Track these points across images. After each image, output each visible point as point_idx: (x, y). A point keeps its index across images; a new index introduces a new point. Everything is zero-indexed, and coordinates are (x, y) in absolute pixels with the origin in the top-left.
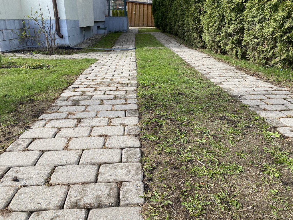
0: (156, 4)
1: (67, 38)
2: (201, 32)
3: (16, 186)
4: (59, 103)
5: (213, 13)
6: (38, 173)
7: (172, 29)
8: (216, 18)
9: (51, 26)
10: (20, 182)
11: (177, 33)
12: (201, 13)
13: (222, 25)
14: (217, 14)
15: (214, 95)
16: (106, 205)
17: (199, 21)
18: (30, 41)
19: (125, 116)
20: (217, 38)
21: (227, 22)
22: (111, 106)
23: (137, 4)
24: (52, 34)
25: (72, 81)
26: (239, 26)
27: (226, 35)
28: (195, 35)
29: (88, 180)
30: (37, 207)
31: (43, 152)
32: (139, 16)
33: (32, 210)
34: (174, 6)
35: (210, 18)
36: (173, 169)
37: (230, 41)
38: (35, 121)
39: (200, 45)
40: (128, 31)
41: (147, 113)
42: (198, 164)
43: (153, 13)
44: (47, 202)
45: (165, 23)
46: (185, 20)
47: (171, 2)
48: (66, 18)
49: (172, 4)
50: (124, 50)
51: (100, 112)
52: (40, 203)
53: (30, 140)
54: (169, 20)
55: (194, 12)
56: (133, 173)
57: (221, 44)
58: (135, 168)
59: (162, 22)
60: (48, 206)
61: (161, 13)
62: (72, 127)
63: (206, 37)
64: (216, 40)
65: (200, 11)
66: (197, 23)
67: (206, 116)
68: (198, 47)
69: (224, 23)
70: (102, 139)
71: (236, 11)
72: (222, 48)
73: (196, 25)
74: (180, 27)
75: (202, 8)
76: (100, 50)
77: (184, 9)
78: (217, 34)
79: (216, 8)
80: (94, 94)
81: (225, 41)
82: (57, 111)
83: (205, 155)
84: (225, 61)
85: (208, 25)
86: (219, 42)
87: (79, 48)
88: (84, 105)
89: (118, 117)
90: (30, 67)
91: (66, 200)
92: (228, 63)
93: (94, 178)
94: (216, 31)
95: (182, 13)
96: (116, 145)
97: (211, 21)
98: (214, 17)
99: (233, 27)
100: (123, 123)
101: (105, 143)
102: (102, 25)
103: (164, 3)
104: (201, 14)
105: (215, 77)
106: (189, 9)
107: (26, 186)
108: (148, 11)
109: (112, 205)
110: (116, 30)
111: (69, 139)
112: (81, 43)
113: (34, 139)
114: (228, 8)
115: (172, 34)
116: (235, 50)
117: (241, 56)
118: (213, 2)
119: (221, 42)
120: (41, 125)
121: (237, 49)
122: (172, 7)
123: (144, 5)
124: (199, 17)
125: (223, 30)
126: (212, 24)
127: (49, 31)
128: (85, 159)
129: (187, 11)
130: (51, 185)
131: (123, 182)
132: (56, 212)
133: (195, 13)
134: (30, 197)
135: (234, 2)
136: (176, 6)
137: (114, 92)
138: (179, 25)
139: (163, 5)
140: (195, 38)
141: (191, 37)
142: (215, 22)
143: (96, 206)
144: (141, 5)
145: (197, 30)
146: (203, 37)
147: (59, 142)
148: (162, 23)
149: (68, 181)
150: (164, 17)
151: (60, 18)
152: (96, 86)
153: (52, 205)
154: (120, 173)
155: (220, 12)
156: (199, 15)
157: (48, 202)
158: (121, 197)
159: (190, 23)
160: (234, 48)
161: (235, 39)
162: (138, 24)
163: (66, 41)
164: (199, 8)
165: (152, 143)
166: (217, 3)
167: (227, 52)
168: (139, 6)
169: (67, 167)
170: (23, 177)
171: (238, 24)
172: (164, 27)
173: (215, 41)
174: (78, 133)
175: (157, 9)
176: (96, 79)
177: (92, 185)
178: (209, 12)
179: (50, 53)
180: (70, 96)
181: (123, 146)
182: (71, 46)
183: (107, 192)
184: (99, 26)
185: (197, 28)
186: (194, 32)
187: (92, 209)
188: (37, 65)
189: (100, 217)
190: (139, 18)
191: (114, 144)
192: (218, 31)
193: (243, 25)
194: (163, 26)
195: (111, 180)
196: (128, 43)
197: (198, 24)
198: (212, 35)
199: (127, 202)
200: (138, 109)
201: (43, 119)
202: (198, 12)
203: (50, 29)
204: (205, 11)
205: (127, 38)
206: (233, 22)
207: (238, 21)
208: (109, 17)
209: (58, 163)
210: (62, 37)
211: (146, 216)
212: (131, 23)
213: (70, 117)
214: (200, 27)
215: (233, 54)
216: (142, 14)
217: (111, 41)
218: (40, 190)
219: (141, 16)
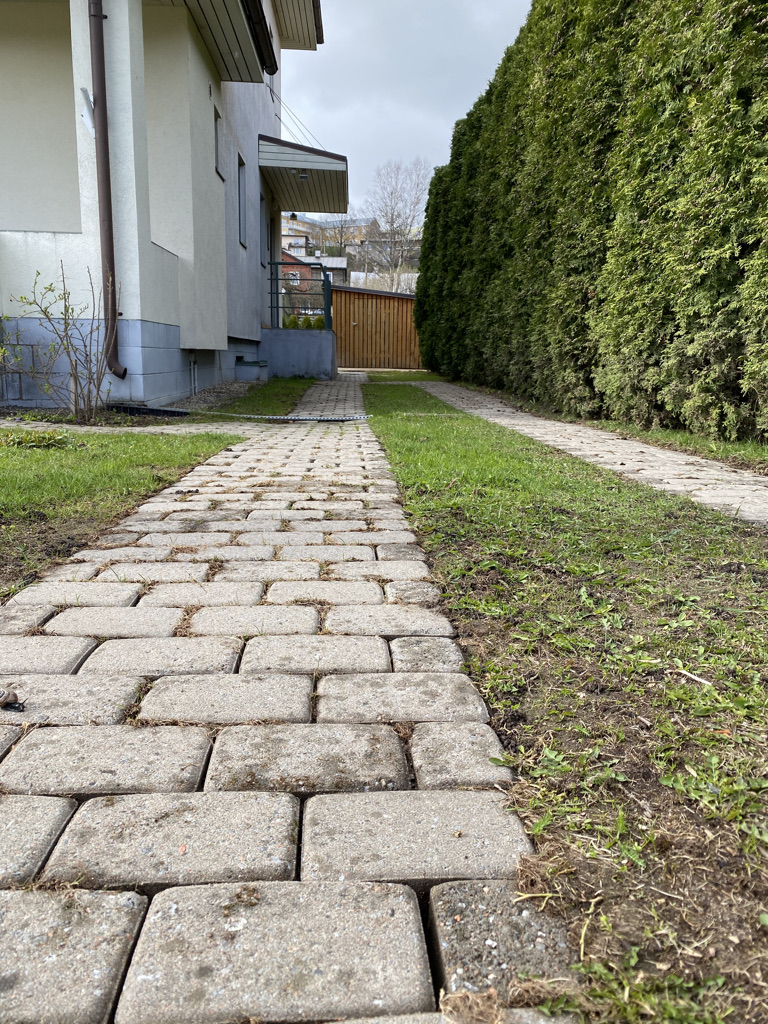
0: (428, 296)
1: (140, 379)
2: (589, 364)
3: (12, 724)
4: (133, 525)
5: (632, 298)
6: (90, 693)
7: (482, 370)
8: (642, 312)
9: (95, 334)
10: (26, 713)
11: (502, 380)
12: (587, 305)
13: (665, 335)
14: (647, 301)
15: (676, 518)
16: (365, 784)
17: (584, 328)
18: (13, 387)
19: (377, 559)
20: (651, 377)
21: (683, 325)
22: (322, 535)
23: (366, 297)
24: (93, 359)
25: (174, 478)
26: (726, 334)
27: (681, 363)
28: (570, 376)
29: (282, 712)
30: (101, 781)
31: (99, 640)
32: (369, 334)
33: (82, 792)
34: (491, 296)
35: (621, 314)
36: (598, 691)
37: (697, 384)
38: (58, 564)
39: (586, 407)
40: (333, 376)
41: (454, 552)
42: (683, 681)
43: (419, 325)
44: (138, 768)
45: (458, 351)
46: (534, 330)
47: (482, 282)
48: (142, 314)
49: (482, 290)
50: (328, 421)
51: (286, 548)
52: (112, 772)
53: (49, 608)
54: (472, 340)
55: (565, 300)
56: (447, 697)
57: (665, 395)
58: (450, 687)
59: (449, 348)
60: (144, 781)
61: (447, 320)
62: (195, 581)
63: (609, 378)
64: (644, 384)
65: (585, 299)
66: (577, 335)
67: (670, 564)
68: (579, 416)
69: (670, 328)
70: (311, 611)
71: (712, 287)
72: (669, 408)
73: (571, 344)
74: (516, 357)
75: (592, 288)
76: (249, 420)
77: (528, 298)
78: (647, 366)
79: (642, 281)
80: (253, 507)
81: (677, 386)
82: (136, 544)
83: (702, 659)
84: (684, 447)
85: (617, 335)
86: (656, 389)
87: (178, 412)
88: (227, 532)
89: (354, 560)
90: (19, 443)
91: (211, 766)
92: (695, 453)
93: (304, 710)
94: (645, 355)
95: (523, 310)
96: (364, 626)
97: (628, 323)
98: (636, 310)
99: (706, 337)
100: (376, 573)
101: (321, 621)
102: (249, 355)
103: (456, 287)
104: (587, 308)
105: (665, 481)
106: (545, 296)
107: (48, 725)
108: (400, 320)
109: (390, 785)
110: (297, 373)
111: (190, 611)
112: (181, 400)
113: (61, 608)
114: (687, 275)
115: (481, 384)
116: (715, 413)
117: (738, 431)
118: (631, 267)
119: (666, 390)
120: (81, 575)
121: (722, 407)
122: (485, 298)
123: (387, 301)
124: (583, 319)
125: (671, 348)
126: (630, 331)
127: (82, 348)
128: (258, 659)
129: (540, 302)
130: (145, 724)
131: (416, 723)
132: (179, 798)
133: (567, 304)
134: (70, 754)
135: (704, 259)
136: (499, 293)
137: (323, 503)
138: (510, 352)
139: (452, 295)
140: (568, 385)
141: (552, 386)
142: (641, 327)
143: (327, 784)
144: (379, 301)
145: (576, 358)
146: (595, 383)
147: (155, 615)
148: (449, 353)
149: (209, 716)
150: (456, 333)
151: (121, 314)
152: (259, 490)
153: (161, 775)
154: (399, 699)
155: (655, 295)
156: (583, 312)
157: (143, 770)
158: (417, 763)
159: (551, 339)
160: (710, 404)
161: (713, 375)
162: (365, 360)
163: (136, 390)
164: (582, 289)
165: (494, 622)
166: (645, 267)
167: (687, 423)
168: (372, 303)
169: (197, 679)
170: (36, 699)
171: (719, 326)
172: (457, 365)
173: (641, 389)
174: (220, 594)
175: (433, 311)
176: (252, 476)
177: (303, 729)
178: (620, 295)
179: (83, 422)
180: (171, 510)
181: (390, 631)
182: (152, 404)
183: (362, 746)
184: (242, 357)
185: (576, 352)
186: (565, 369)
187: (312, 795)
188: (44, 438)
189: (353, 816)
190: (369, 342)
191: (354, 624)
192: (650, 356)
193: (740, 329)
194: (450, 363)
195: (369, 716)
196: (341, 405)
197: (579, 341)
198: (630, 367)
199: (445, 777)
200: (419, 544)
201: (84, 561)
202: (577, 302)
203: (88, 343)
204: (602, 296)
205: (334, 391)
206: (705, 321)
207: (720, 317)
208: (275, 331)
209: (160, 668)
210: (122, 374)
211: (534, 813)
212: (343, 357)
213: (180, 556)
214: (586, 348)
215: (710, 426)
216: (378, 330)
217: (284, 399)
218: (106, 737)
219: (378, 334)
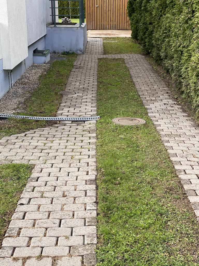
32: (105, 11)
40: (85, 49)
50: (77, 121)
110: (66, 50)
162: (103, 26)
190: (105, 16)
196: (85, 97)
208: (53, 28)
212: (91, 24)
216: (110, 9)
219: (110, 12)
